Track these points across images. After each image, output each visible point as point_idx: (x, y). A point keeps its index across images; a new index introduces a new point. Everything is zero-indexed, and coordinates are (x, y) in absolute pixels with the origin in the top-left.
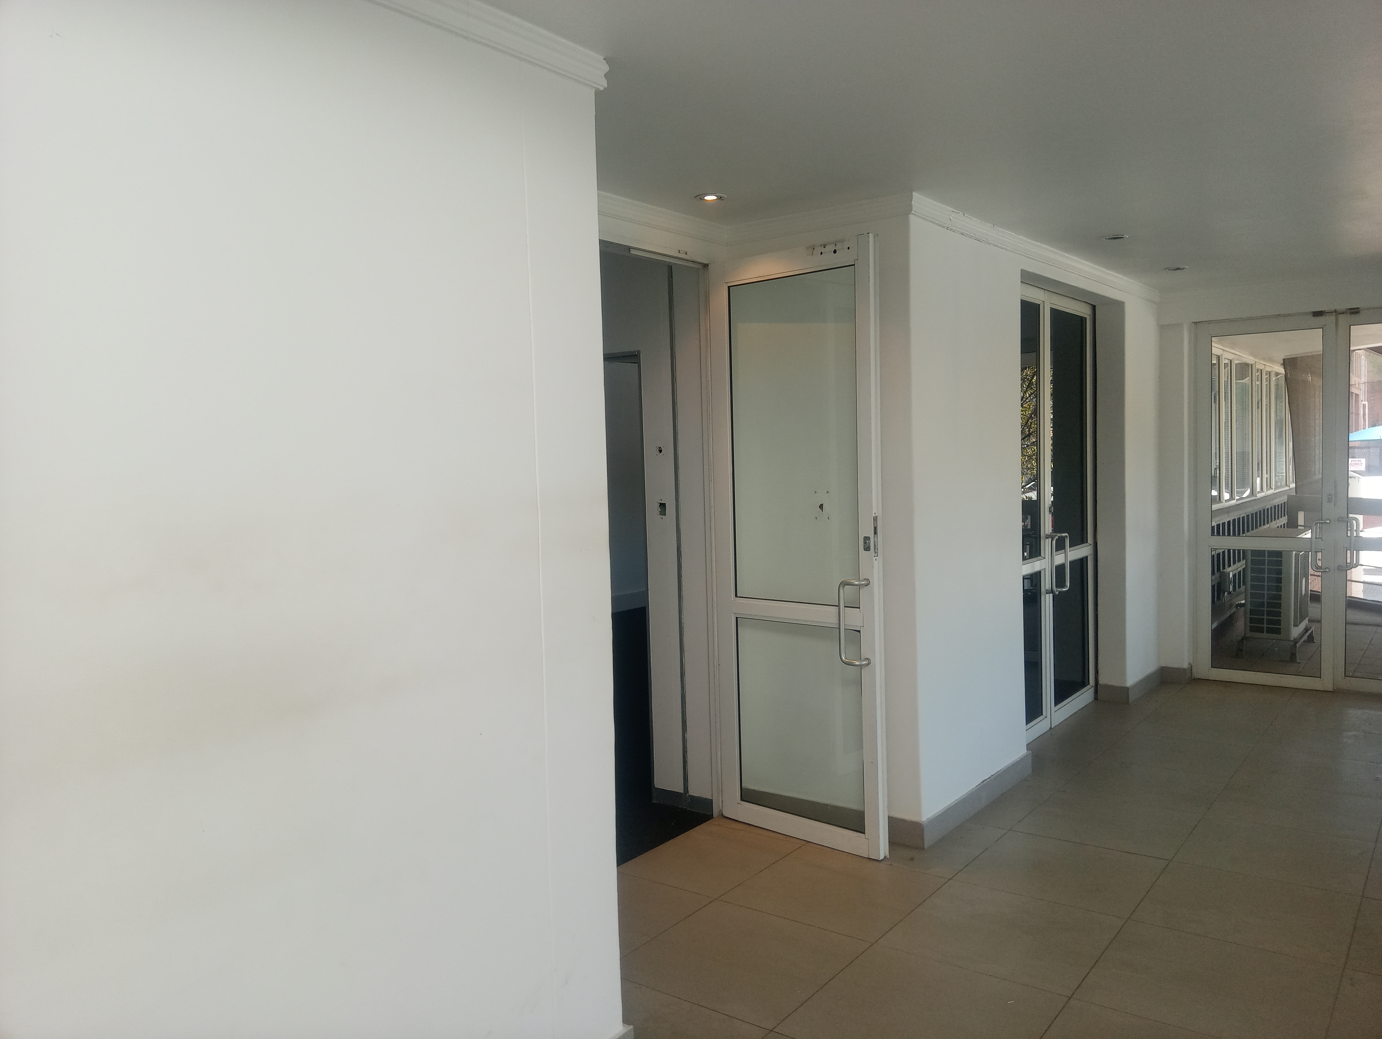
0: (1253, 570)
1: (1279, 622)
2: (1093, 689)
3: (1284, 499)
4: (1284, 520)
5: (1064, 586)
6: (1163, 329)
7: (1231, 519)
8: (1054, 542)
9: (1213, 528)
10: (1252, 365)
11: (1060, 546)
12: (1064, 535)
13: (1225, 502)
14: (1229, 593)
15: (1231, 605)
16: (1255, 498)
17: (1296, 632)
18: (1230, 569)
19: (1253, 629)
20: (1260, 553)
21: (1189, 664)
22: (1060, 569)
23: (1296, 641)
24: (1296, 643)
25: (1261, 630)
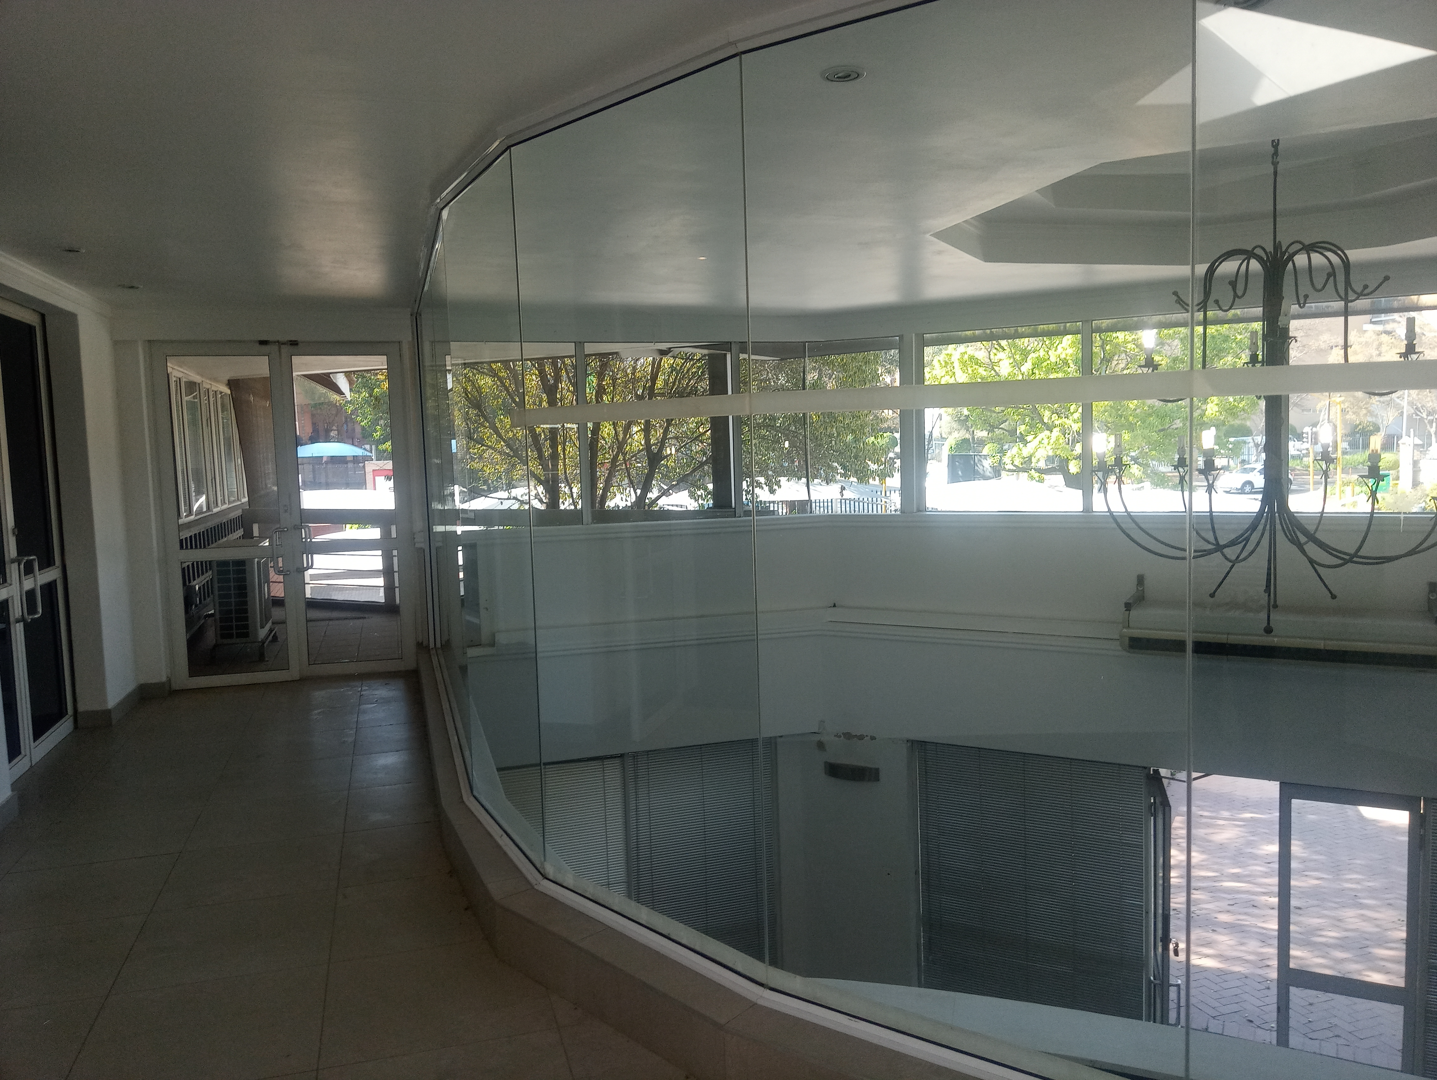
0: (219, 581)
1: (246, 627)
2: (72, 718)
3: (239, 512)
4: (240, 532)
5: (36, 612)
6: (117, 344)
7: (193, 534)
8: (22, 566)
9: (181, 541)
10: (199, 384)
11: (29, 570)
12: (31, 558)
13: (185, 518)
14: (196, 606)
15: (199, 618)
16: (210, 513)
17: (262, 633)
18: (195, 582)
19: (223, 636)
20: (223, 564)
21: (168, 677)
22: (30, 595)
23: (263, 642)
24: (264, 643)
25: (231, 636)
